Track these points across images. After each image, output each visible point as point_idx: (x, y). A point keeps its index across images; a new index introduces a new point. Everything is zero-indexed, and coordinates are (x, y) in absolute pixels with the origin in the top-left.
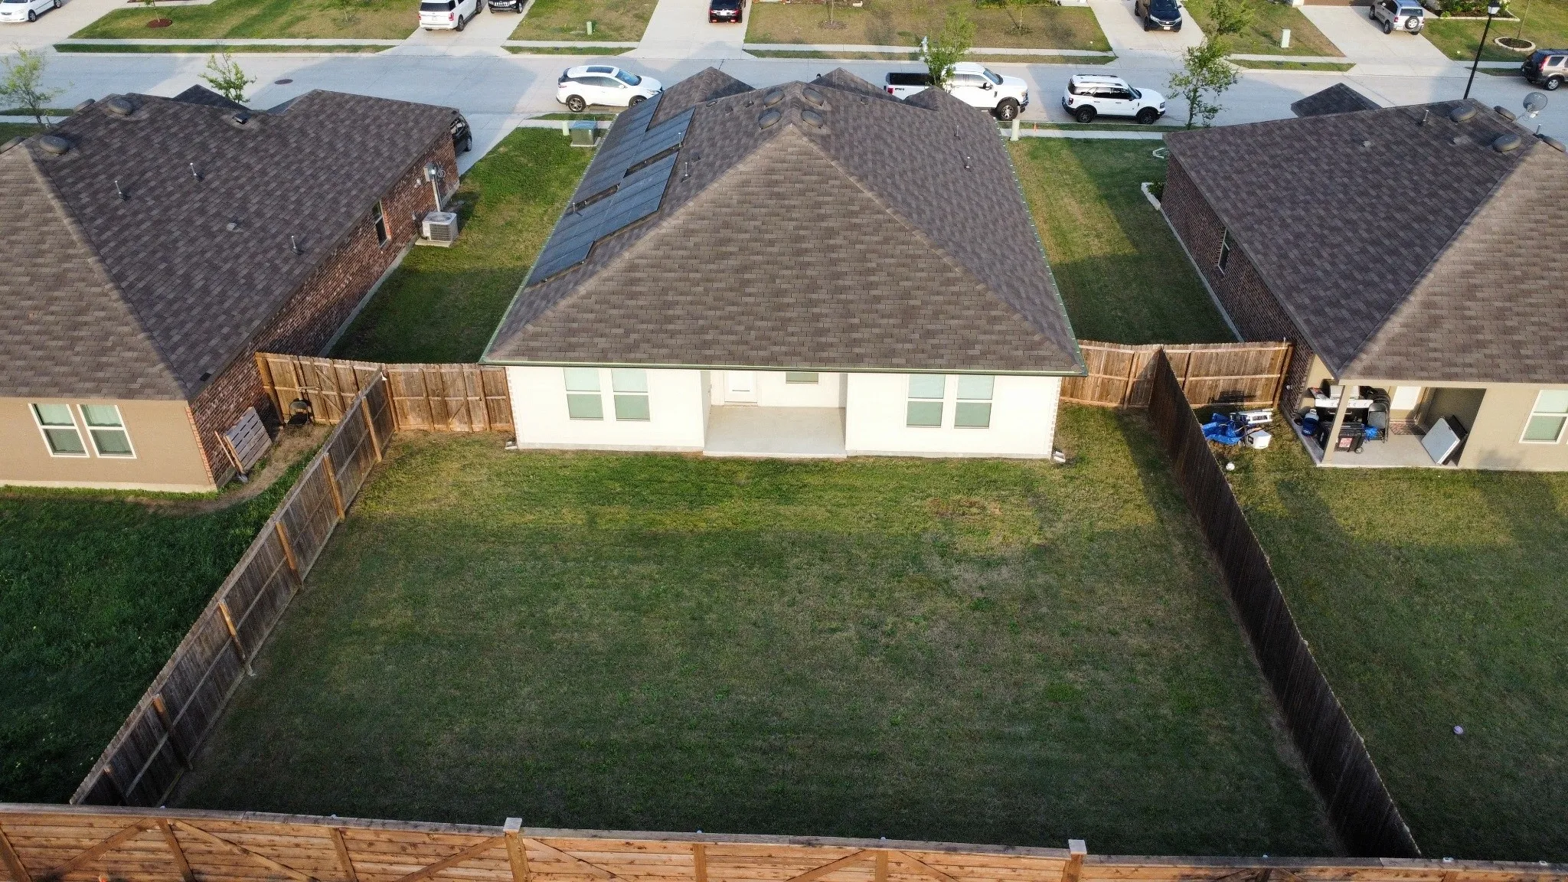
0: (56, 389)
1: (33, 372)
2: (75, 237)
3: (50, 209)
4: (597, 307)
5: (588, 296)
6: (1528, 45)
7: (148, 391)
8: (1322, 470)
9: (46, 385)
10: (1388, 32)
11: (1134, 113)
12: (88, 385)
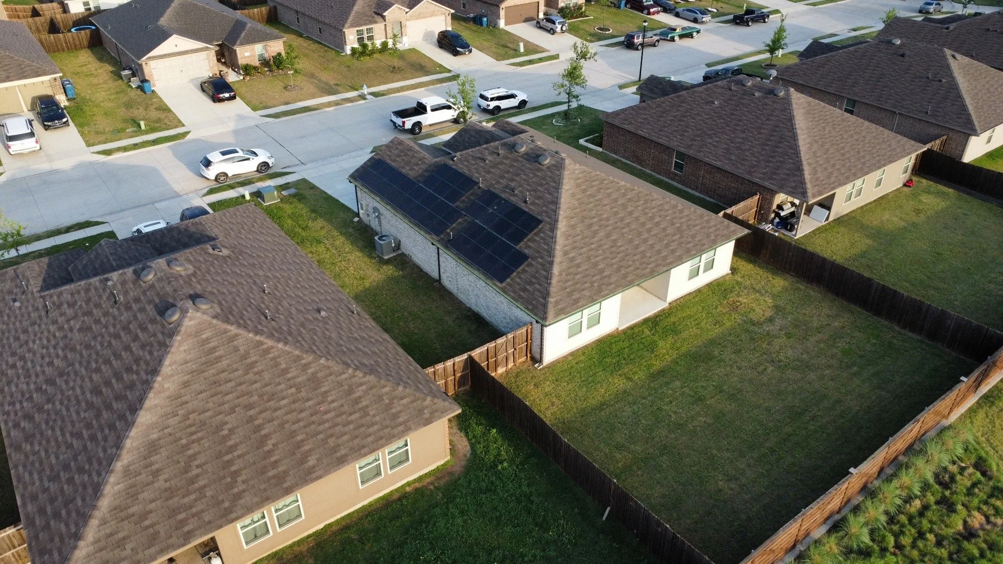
0: (383, 441)
1: (359, 439)
2: (297, 352)
3: (261, 343)
4: (569, 277)
5: (560, 274)
6: (609, 30)
7: (436, 414)
8: (797, 239)
9: (377, 440)
10: (553, 34)
11: (517, 104)
12: (401, 428)
